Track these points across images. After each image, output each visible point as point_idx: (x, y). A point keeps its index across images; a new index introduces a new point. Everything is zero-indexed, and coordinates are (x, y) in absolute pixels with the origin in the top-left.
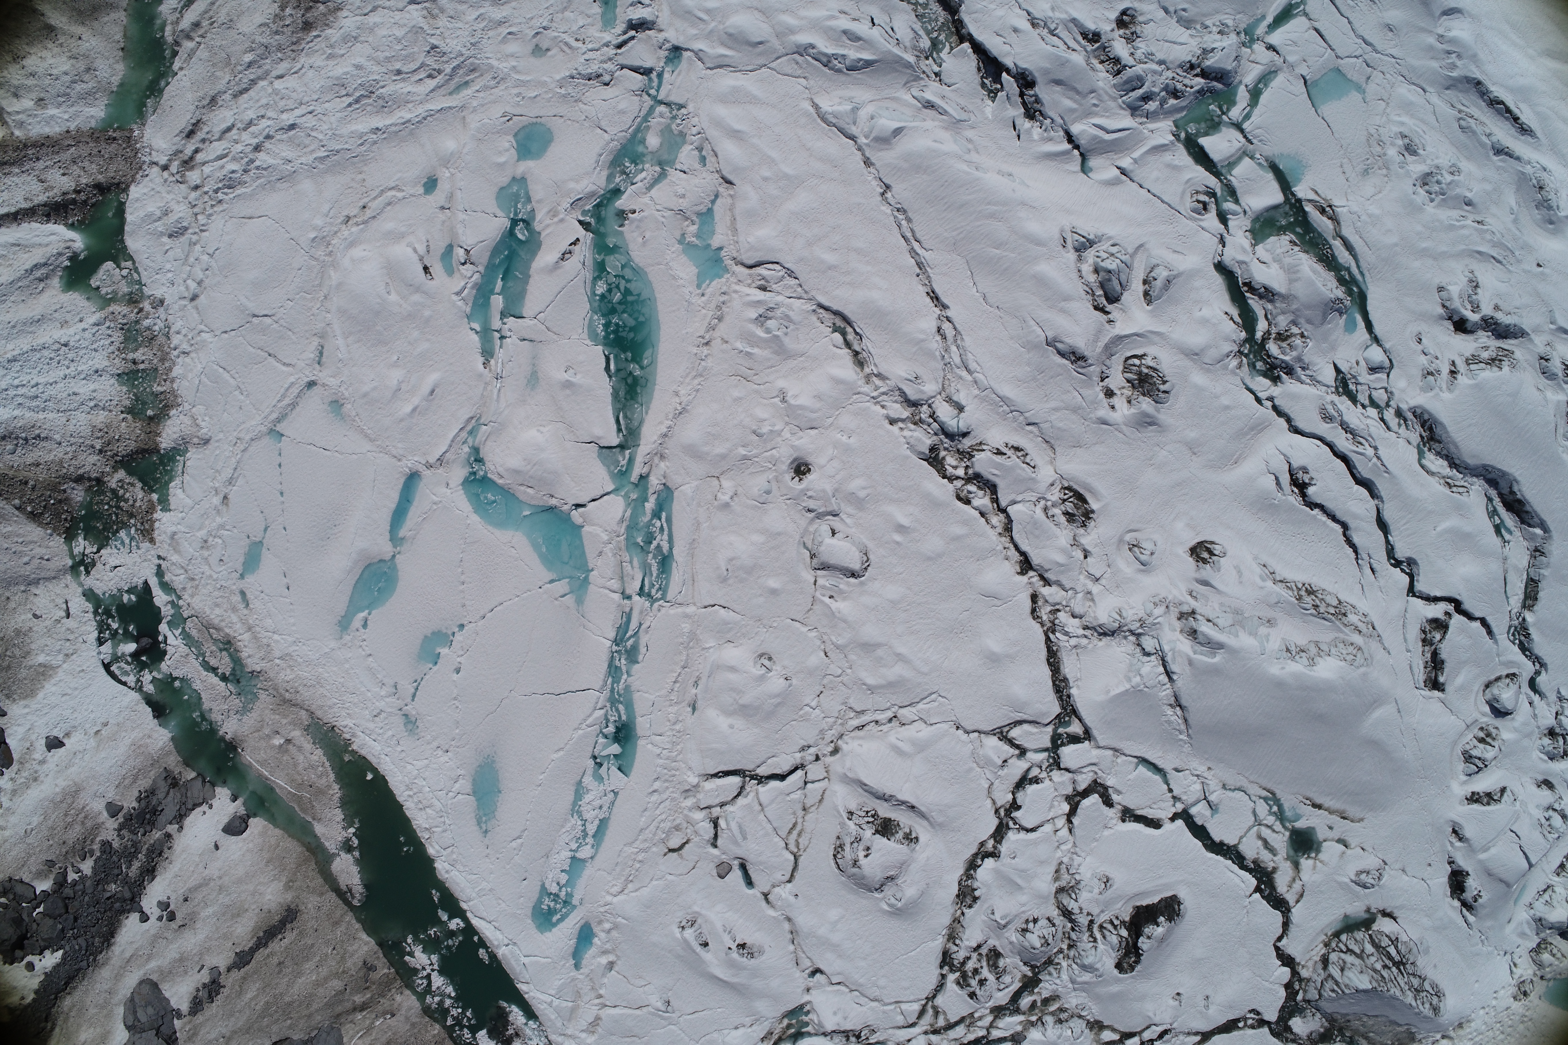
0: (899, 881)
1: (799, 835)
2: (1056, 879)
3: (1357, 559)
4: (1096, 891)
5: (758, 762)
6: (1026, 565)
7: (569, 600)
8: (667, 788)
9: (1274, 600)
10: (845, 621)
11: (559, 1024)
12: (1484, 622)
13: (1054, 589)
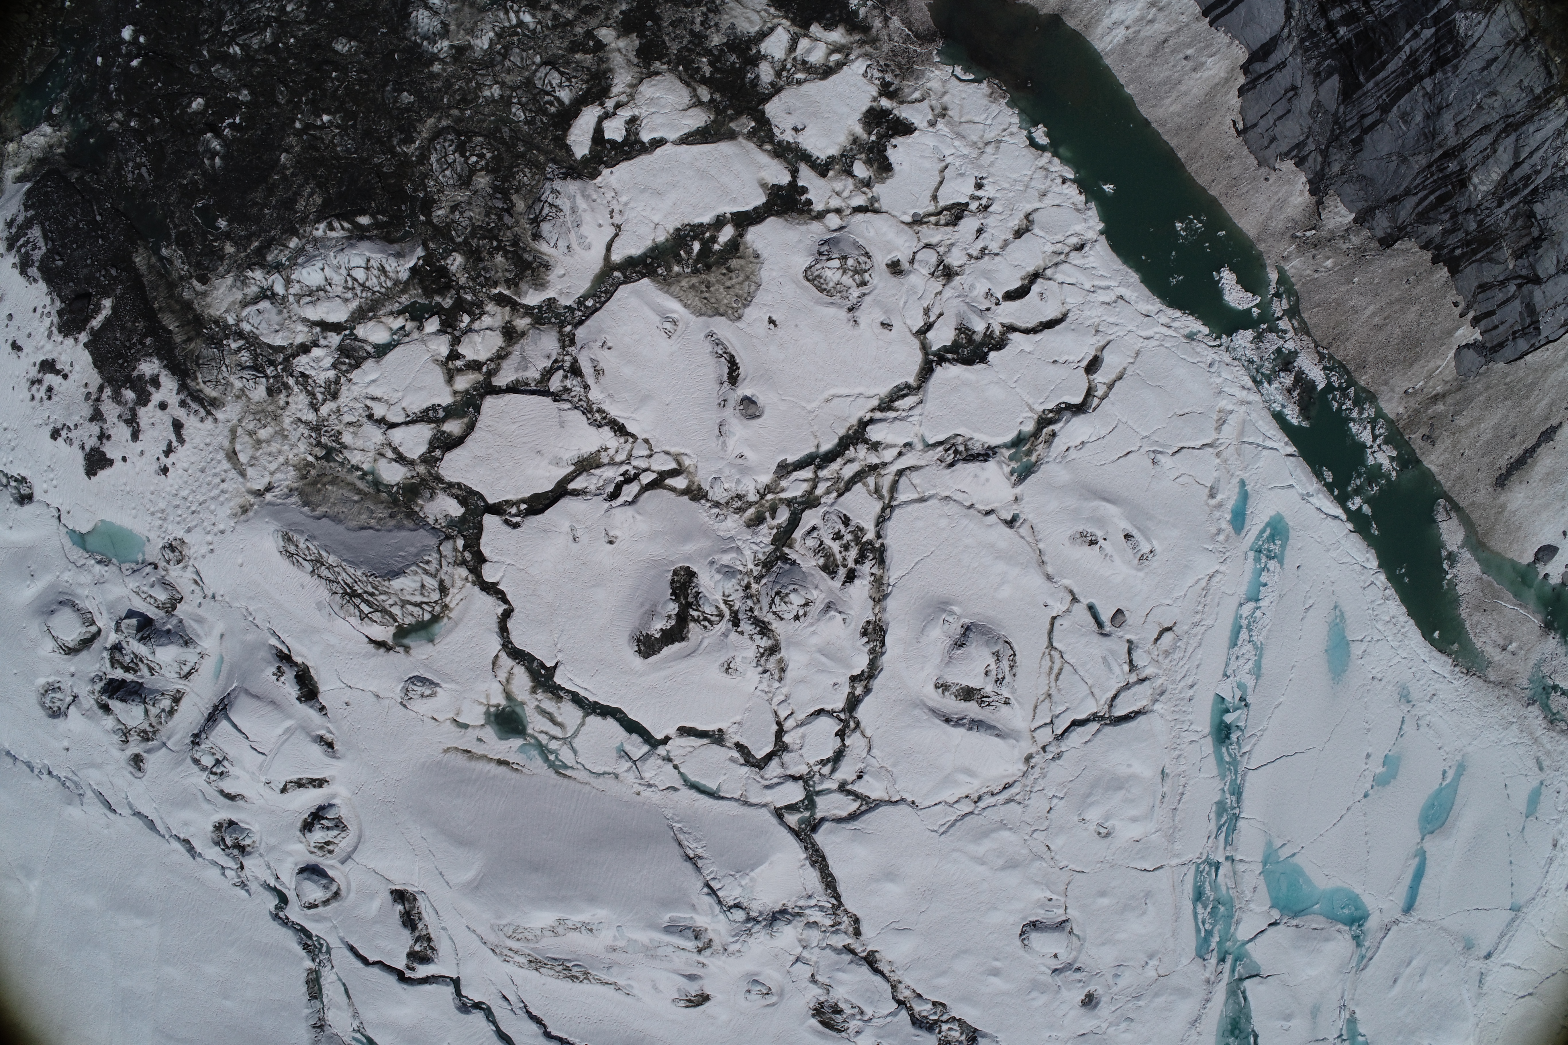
0: (948, 642)
1: (1051, 669)
2: (781, 660)
3: (525, 1006)
4: (738, 660)
5: (1100, 736)
6: (871, 961)
7: (1278, 843)
8: (1180, 692)
9: (615, 970)
10: (1036, 883)
11: (1254, 416)
12: (365, 961)
13: (840, 945)
